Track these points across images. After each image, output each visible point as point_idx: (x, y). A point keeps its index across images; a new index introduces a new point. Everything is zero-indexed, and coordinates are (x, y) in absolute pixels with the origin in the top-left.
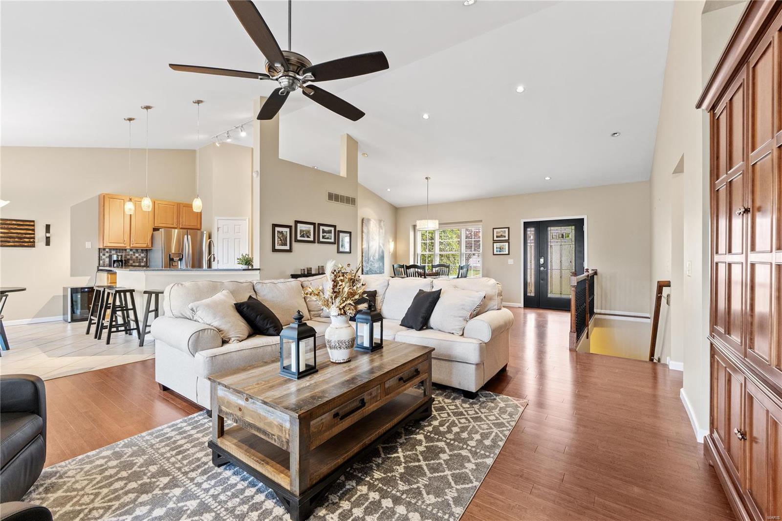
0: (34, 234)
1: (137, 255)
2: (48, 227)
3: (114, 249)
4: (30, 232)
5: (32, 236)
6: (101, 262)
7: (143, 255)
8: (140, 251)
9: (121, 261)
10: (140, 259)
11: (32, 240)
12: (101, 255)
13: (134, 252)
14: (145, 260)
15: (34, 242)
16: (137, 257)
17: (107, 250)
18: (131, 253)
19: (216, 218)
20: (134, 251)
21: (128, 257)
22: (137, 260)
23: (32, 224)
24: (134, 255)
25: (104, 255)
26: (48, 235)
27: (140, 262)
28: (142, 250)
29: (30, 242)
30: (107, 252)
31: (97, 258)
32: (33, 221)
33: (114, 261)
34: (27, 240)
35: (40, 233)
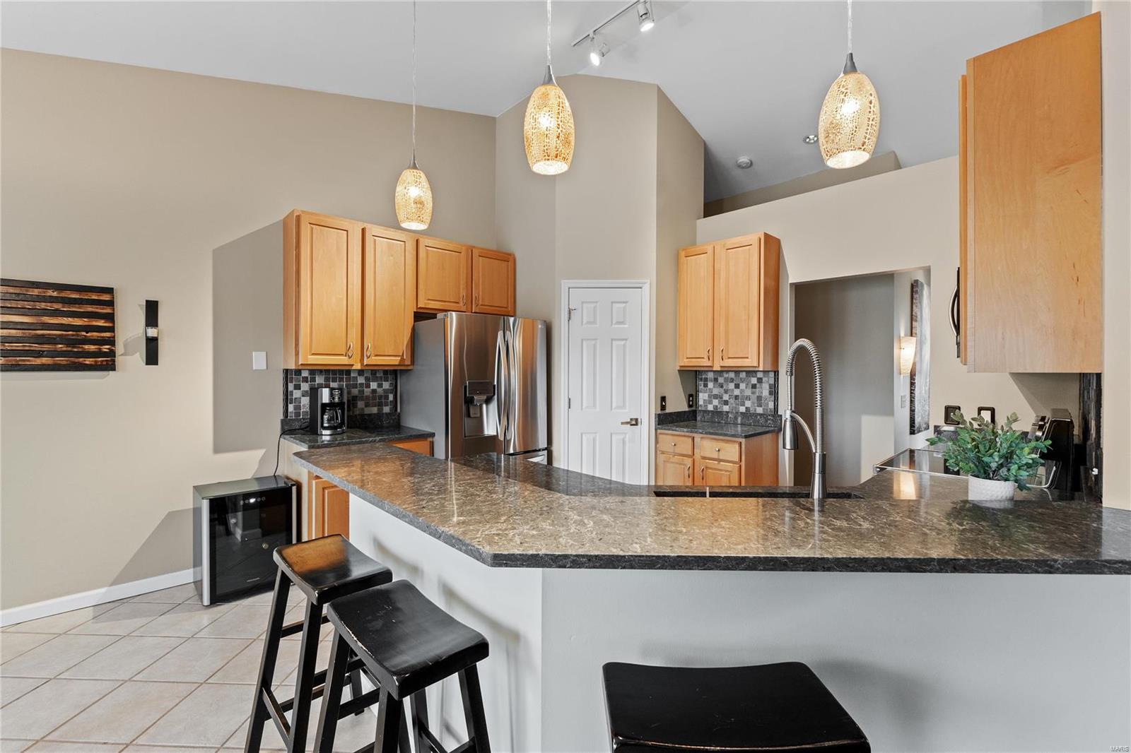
0: (112, 329)
1: (374, 385)
2: (152, 310)
3: (321, 371)
4: (101, 323)
5: (108, 334)
6: (291, 408)
7: (386, 385)
8: (382, 375)
9: (341, 405)
10: (380, 397)
11: (105, 348)
12: (291, 387)
13: (367, 379)
14: (391, 397)
15: (112, 354)
16: (374, 391)
17: (305, 374)
18: (361, 380)
19: (565, 284)
20: (368, 374)
21: (355, 391)
22: (374, 398)
23: (106, 297)
24: (368, 386)
25: (297, 387)
26: (152, 332)
27: (380, 405)
28: (386, 372)
29: (99, 354)
30: (305, 380)
31: (281, 397)
32: (110, 291)
33: (324, 406)
34: (92, 348)
35: (130, 327)
